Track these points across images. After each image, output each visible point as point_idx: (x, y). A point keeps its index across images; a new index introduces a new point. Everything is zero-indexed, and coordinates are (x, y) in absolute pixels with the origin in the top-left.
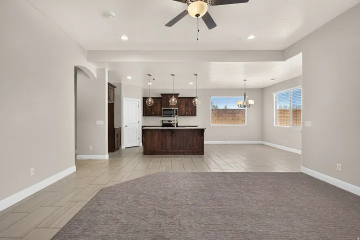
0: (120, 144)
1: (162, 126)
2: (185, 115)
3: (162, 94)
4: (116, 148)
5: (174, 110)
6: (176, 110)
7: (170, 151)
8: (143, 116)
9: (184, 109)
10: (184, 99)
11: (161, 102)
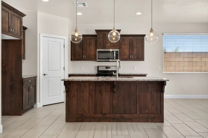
0: (35, 101)
1: (97, 75)
2: (129, 59)
3: (97, 31)
4: (24, 108)
5: (113, 52)
6: (117, 52)
7: (108, 116)
8: (71, 60)
9: (127, 51)
10: (128, 38)
11: (96, 42)
